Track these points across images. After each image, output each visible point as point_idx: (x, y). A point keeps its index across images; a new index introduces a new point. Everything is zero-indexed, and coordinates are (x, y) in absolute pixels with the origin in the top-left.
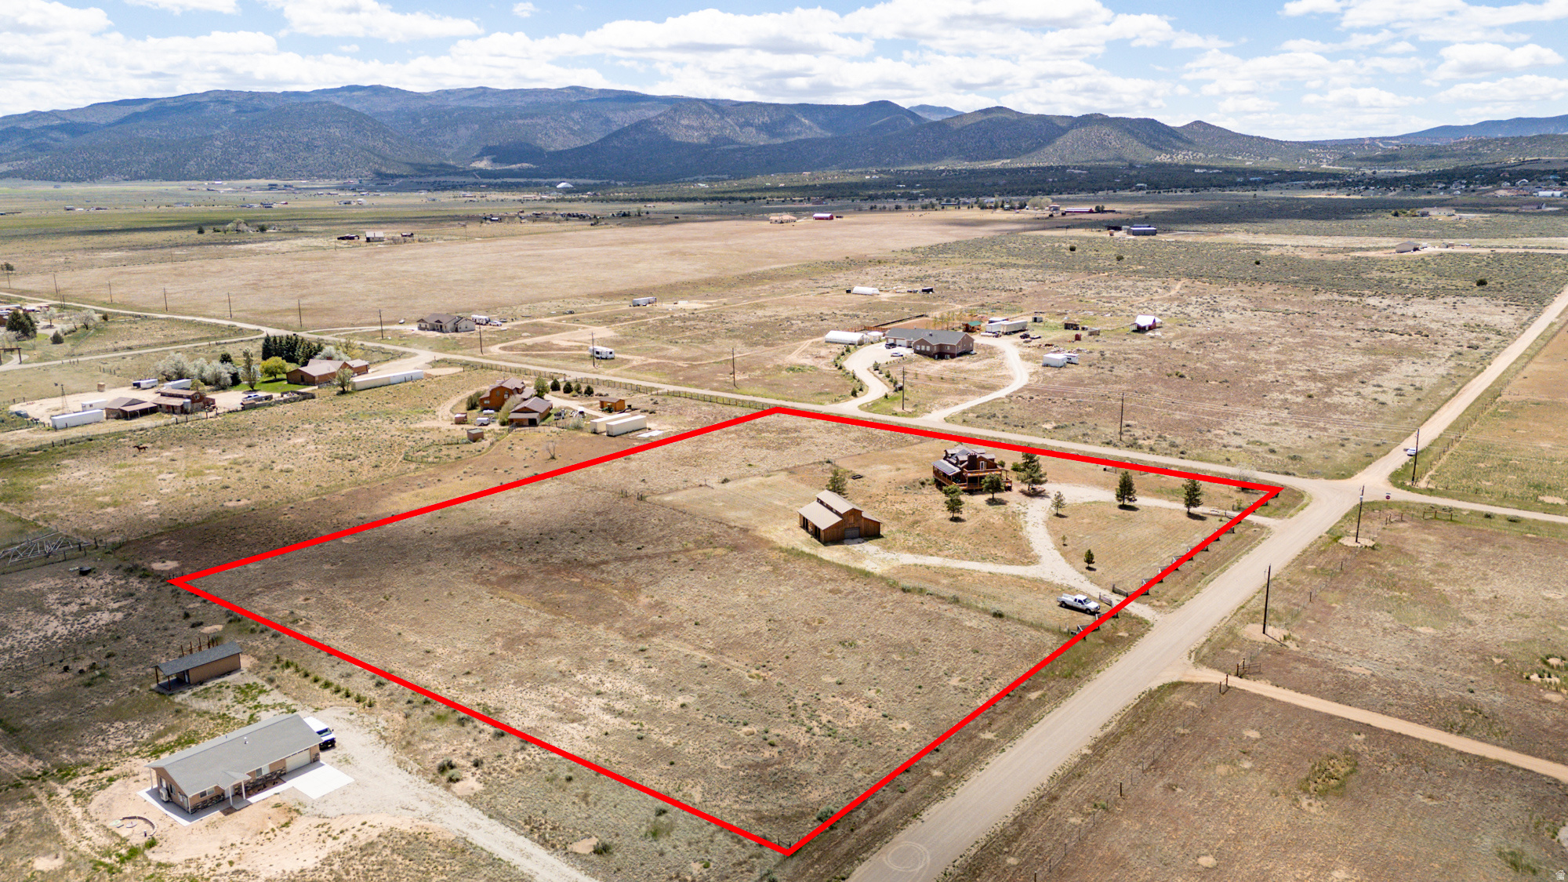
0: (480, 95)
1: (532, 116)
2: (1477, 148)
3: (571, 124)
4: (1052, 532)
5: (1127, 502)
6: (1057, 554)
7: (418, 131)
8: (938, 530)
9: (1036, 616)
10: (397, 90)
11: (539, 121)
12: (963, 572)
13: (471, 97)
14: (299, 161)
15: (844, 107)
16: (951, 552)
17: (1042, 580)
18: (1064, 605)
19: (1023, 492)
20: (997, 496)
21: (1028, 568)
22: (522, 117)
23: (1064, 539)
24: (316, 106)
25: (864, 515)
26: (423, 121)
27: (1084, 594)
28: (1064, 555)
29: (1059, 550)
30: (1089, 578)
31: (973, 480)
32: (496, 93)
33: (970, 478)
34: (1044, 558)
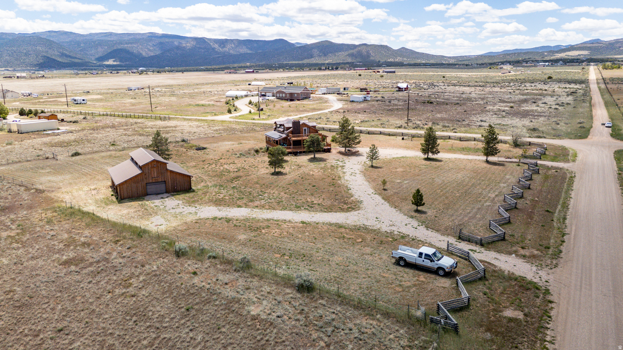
0: (109, 35)
1: (131, 43)
2: (506, 56)
3: (149, 47)
4: (370, 179)
5: (431, 155)
6: (378, 198)
7: (79, 49)
8: (257, 183)
9: (365, 283)
10: (71, 33)
11: (135, 45)
12: (269, 223)
13: (105, 36)
14: (22, 61)
15: (265, 41)
16: (263, 202)
17: (366, 229)
18: (402, 262)
19: (340, 153)
20: (318, 156)
21: (348, 214)
22: (126, 43)
23: (384, 183)
24: (31, 38)
25: (169, 167)
26: (82, 45)
27: (431, 245)
28: (386, 199)
29: (380, 194)
30: (423, 223)
31: (298, 143)
32: (116, 35)
33: (294, 141)
34: (365, 203)
